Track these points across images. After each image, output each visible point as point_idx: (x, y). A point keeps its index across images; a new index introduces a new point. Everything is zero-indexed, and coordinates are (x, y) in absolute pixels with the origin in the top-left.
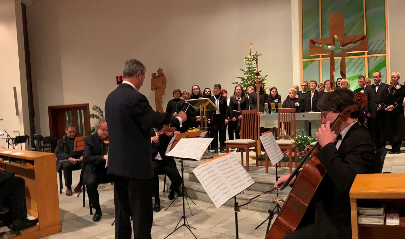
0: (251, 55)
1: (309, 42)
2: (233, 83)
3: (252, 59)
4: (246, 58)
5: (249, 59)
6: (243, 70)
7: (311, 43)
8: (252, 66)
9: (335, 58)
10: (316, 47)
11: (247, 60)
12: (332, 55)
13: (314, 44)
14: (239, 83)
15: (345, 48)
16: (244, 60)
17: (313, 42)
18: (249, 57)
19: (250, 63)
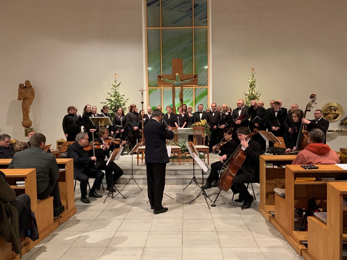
0: (116, 82)
1: (157, 76)
2: (102, 103)
3: (116, 86)
4: (113, 85)
5: (115, 86)
6: (109, 94)
7: (159, 78)
8: (117, 91)
9: (175, 88)
10: (163, 81)
11: (113, 86)
12: (174, 86)
13: (161, 78)
14: (107, 103)
15: (183, 82)
16: (111, 86)
17: (160, 77)
18: (115, 84)
19: (115, 88)
